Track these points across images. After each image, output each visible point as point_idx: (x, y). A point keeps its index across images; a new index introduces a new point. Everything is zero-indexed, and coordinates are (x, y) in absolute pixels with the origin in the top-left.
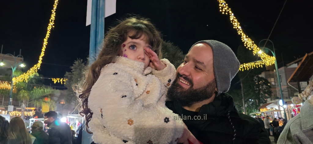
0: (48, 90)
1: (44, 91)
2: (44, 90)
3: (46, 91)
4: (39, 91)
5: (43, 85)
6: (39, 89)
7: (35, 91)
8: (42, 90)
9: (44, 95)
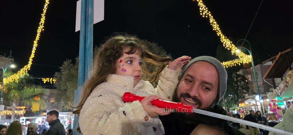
0: (38, 90)
1: (34, 91)
2: (34, 89)
3: (36, 90)
4: (29, 91)
5: (33, 85)
6: (29, 89)
7: (25, 90)
8: (32, 89)
9: (34, 94)
